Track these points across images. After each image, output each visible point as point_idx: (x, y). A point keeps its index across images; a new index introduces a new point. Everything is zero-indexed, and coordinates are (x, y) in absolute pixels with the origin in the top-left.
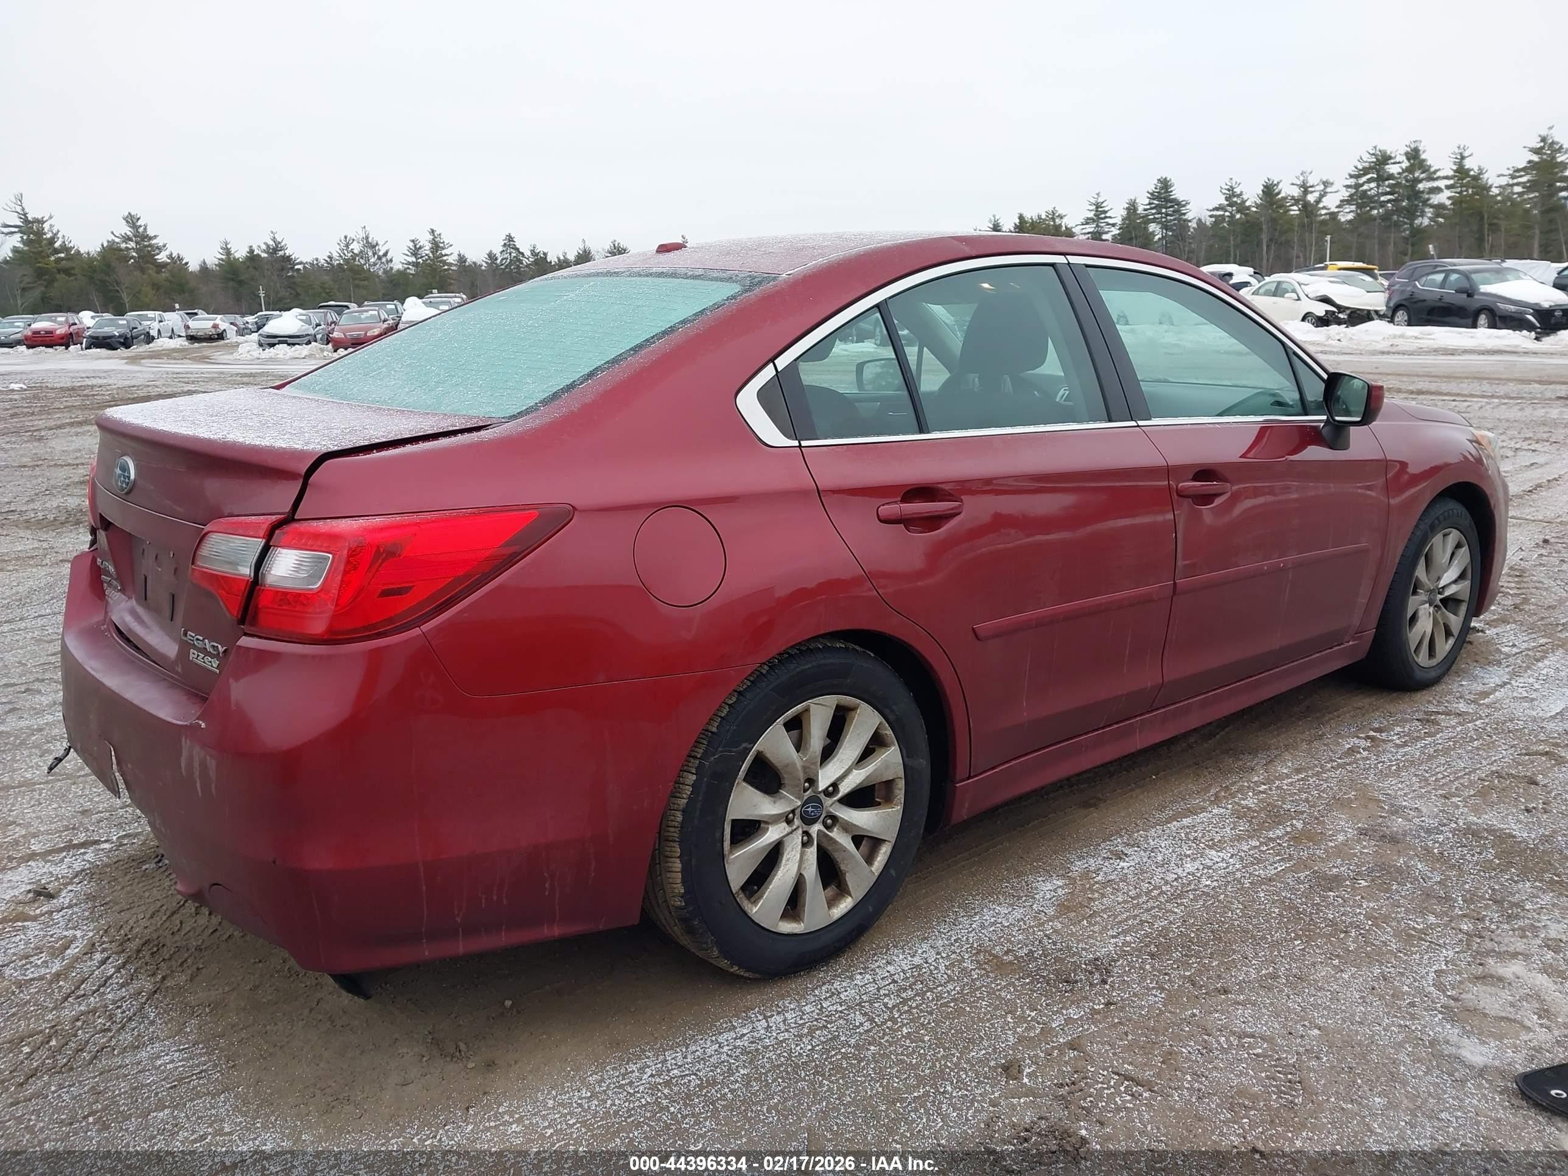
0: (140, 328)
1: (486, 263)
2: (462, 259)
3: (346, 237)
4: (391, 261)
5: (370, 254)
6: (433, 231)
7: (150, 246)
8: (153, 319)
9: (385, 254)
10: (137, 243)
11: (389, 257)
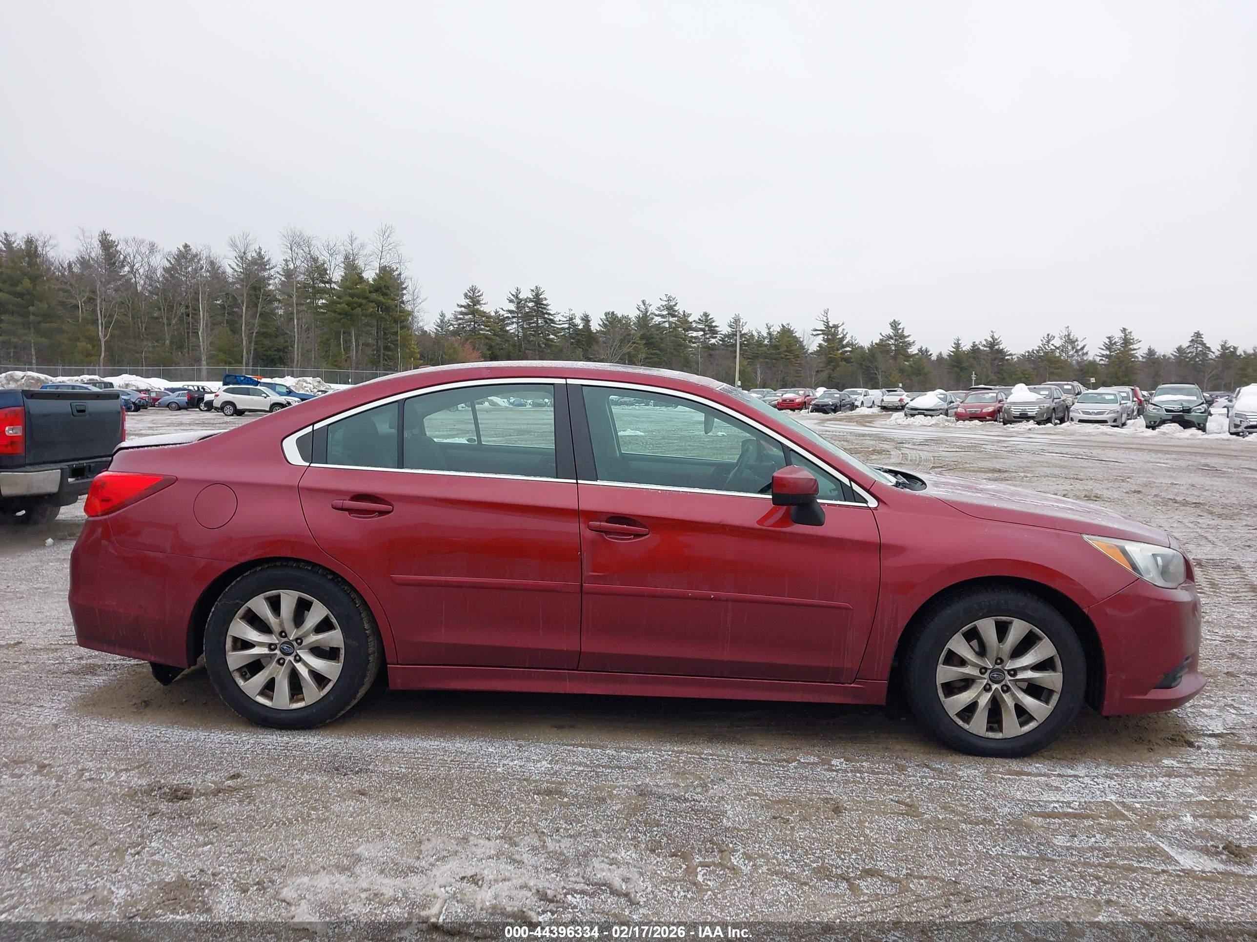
0: (848, 399)
1: (1175, 356)
2: (1151, 352)
3: (1048, 335)
4: (1087, 353)
5: (1070, 348)
6: (1124, 330)
7: (904, 342)
8: (861, 394)
9: (1082, 348)
10: (896, 340)
11: (1085, 351)
